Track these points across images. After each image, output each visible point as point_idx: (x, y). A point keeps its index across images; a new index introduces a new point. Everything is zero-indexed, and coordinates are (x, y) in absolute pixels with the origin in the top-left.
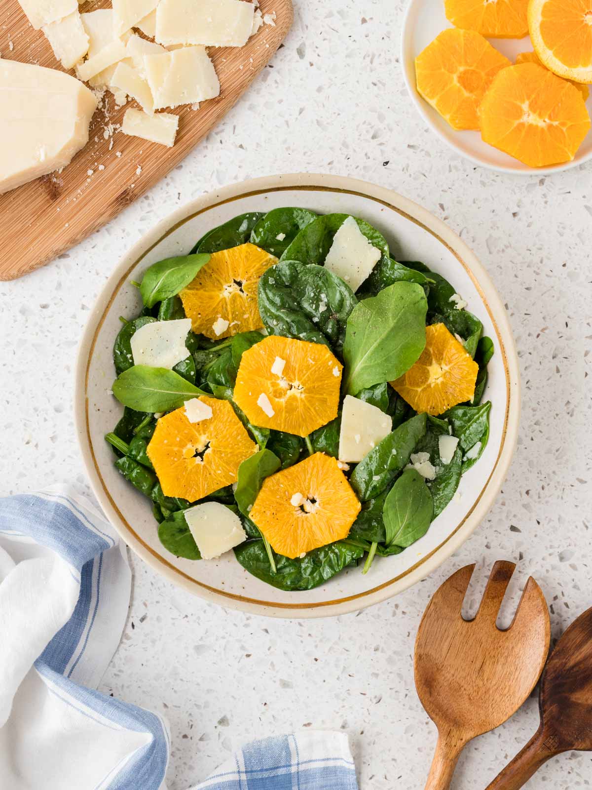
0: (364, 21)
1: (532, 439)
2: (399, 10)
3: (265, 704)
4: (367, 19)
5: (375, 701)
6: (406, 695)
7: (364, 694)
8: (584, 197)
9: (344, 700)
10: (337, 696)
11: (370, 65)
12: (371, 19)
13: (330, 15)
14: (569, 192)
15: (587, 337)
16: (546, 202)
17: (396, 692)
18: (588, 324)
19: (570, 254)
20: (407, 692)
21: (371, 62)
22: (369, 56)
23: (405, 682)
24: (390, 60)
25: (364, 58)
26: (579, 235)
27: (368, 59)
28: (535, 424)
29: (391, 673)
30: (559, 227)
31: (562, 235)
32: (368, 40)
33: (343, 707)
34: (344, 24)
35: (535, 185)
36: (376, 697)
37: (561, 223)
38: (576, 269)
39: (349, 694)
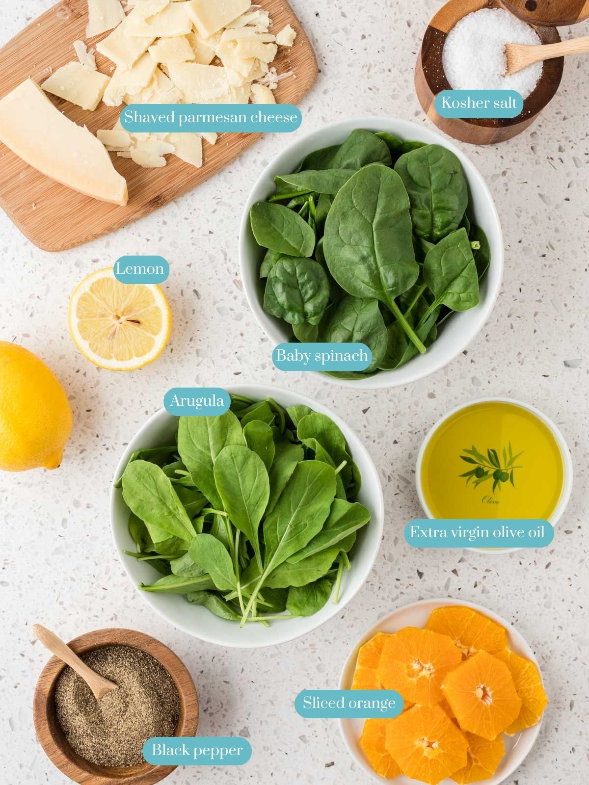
0: (364, 37)
1: (489, 382)
2: (392, 29)
4: (366, 35)
6: (380, 588)
8: (538, 186)
11: (367, 73)
12: (370, 35)
13: (336, 31)
14: (526, 182)
15: (537, 301)
16: (507, 190)
17: (371, 585)
18: (538, 290)
19: (525, 233)
20: (380, 585)
21: (369, 71)
22: (366, 66)
23: (379, 577)
24: (384, 70)
25: (363, 67)
26: (533, 217)
27: (366, 69)
28: (492, 370)
30: (516, 210)
31: (519, 217)
32: (366, 53)
34: (348, 39)
35: (499, 175)
37: (518, 207)
38: (529, 245)
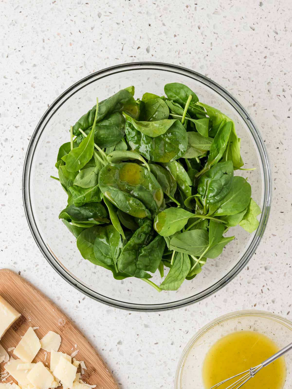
0: (175, 36)
2: (190, 31)
3: (138, 335)
4: (176, 35)
5: (185, 332)
7: (181, 330)
8: (273, 111)
9: (172, 332)
10: (169, 331)
12: (178, 35)
13: (160, 34)
14: (266, 109)
15: (275, 172)
16: (256, 114)
17: (195, 328)
18: (276, 167)
19: (267, 136)
21: (179, 54)
22: (177, 51)
23: (199, 324)
24: (187, 53)
26: (271, 128)
27: (177, 53)
29: (192, 320)
30: (262, 124)
31: (263, 128)
32: (177, 44)
33: (172, 335)
34: (167, 38)
35: (251, 106)
36: (186, 331)
37: (263, 123)
38: (270, 143)
39: (174, 330)
